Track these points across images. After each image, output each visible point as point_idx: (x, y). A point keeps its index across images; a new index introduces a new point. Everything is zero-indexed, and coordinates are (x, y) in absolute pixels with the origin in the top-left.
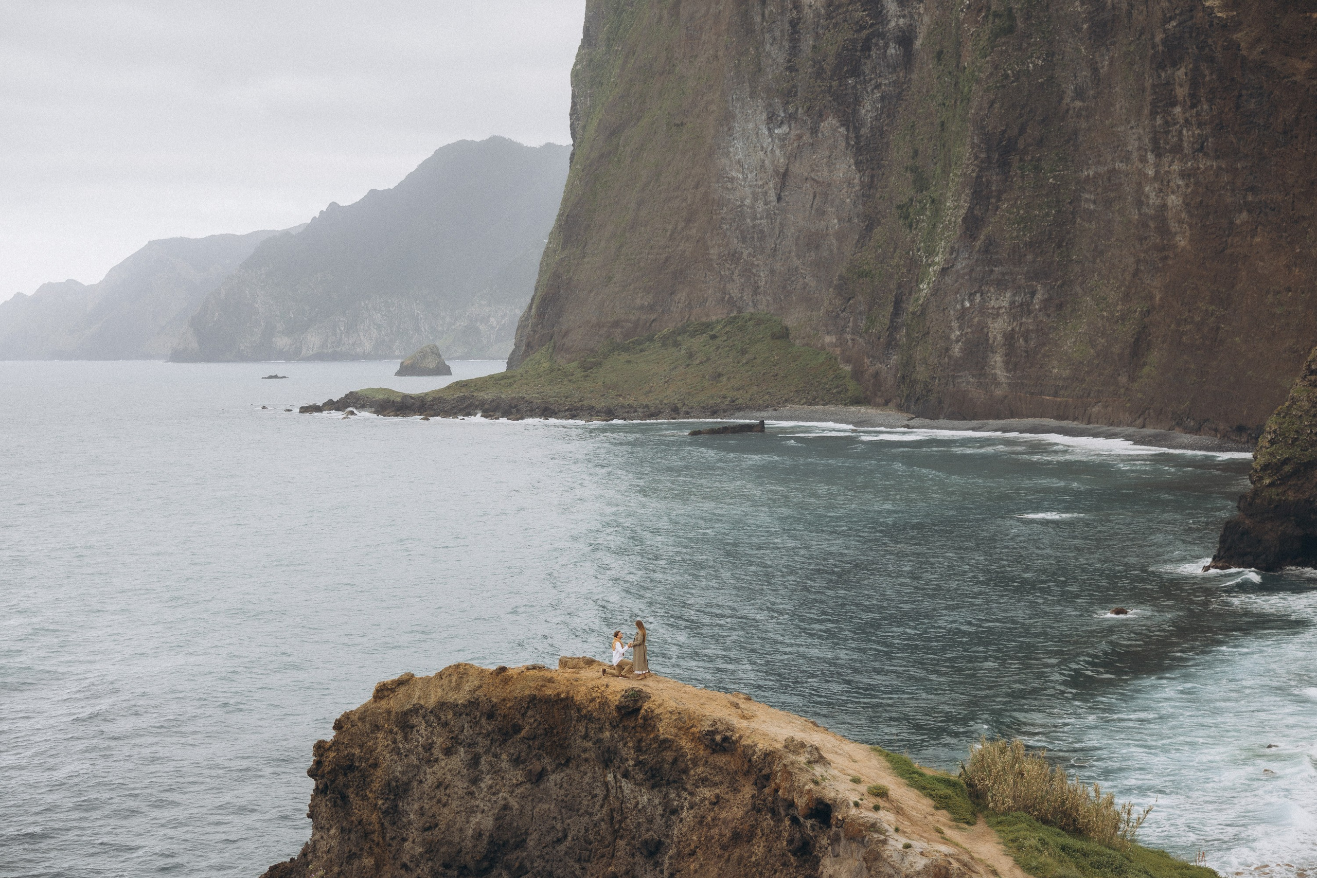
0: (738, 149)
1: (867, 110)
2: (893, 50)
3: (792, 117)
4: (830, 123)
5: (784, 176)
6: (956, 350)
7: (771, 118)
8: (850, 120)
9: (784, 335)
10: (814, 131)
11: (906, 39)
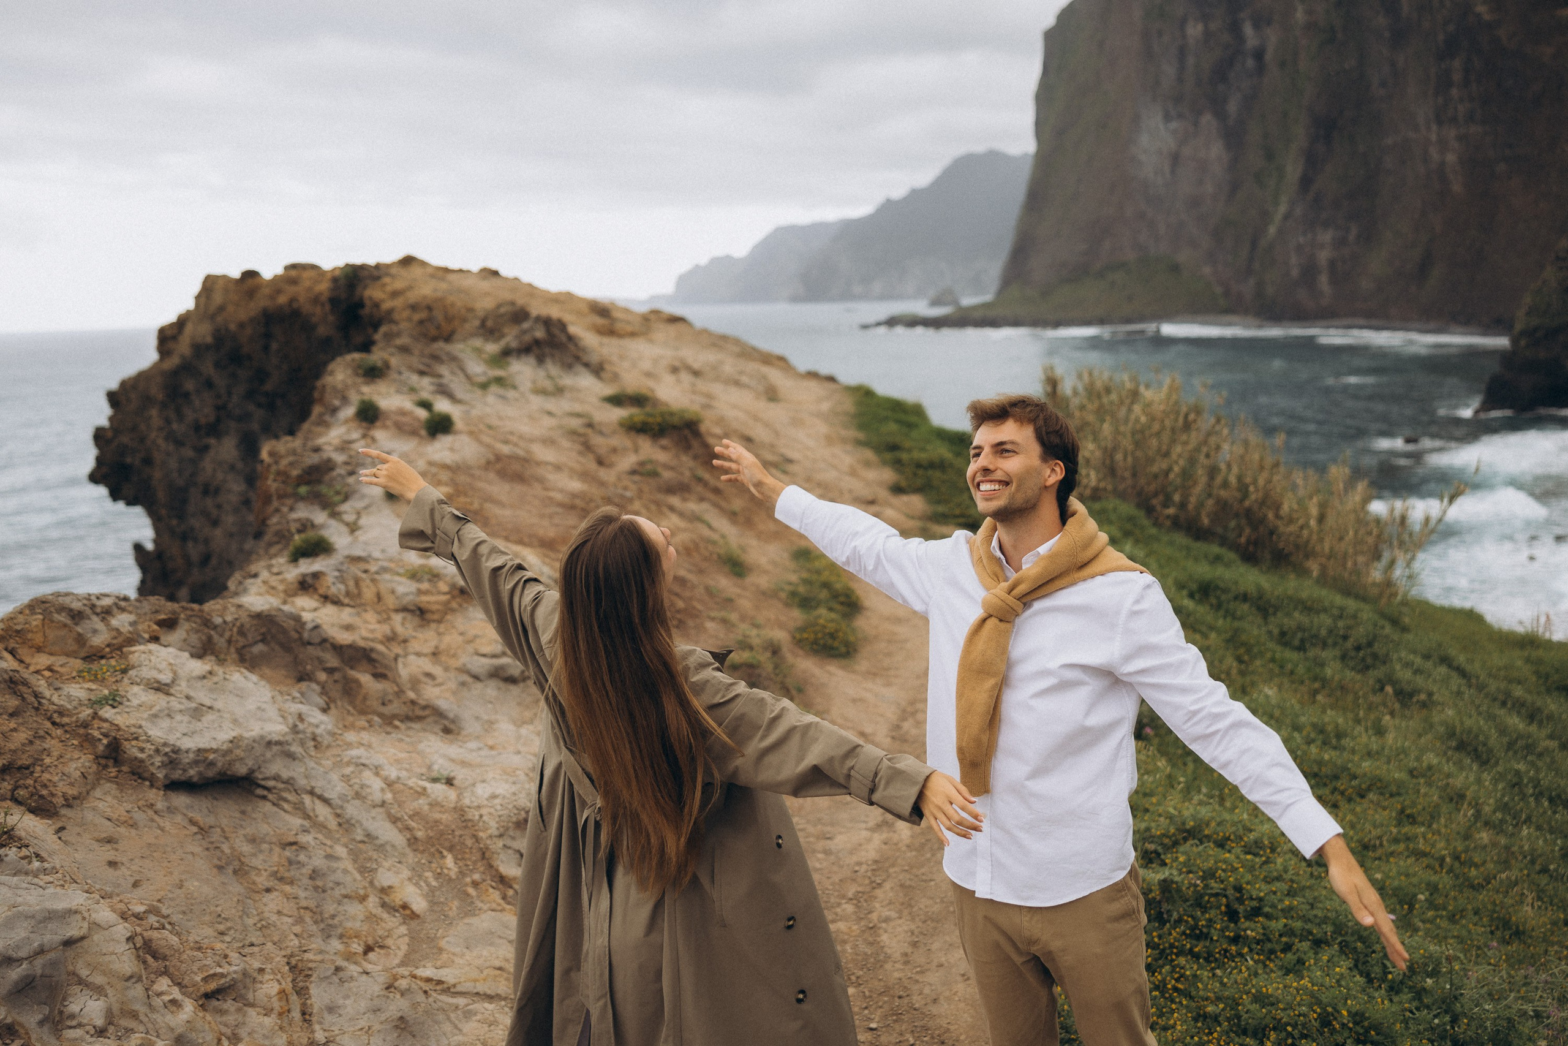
0: (1144, 139)
1: (1233, 107)
2: (1250, 63)
3: (1180, 116)
4: (1207, 119)
5: (1175, 159)
6: (1295, 273)
7: (1167, 118)
8: (1220, 114)
9: (1175, 269)
10: (1196, 124)
11: (1259, 55)
